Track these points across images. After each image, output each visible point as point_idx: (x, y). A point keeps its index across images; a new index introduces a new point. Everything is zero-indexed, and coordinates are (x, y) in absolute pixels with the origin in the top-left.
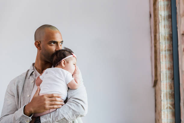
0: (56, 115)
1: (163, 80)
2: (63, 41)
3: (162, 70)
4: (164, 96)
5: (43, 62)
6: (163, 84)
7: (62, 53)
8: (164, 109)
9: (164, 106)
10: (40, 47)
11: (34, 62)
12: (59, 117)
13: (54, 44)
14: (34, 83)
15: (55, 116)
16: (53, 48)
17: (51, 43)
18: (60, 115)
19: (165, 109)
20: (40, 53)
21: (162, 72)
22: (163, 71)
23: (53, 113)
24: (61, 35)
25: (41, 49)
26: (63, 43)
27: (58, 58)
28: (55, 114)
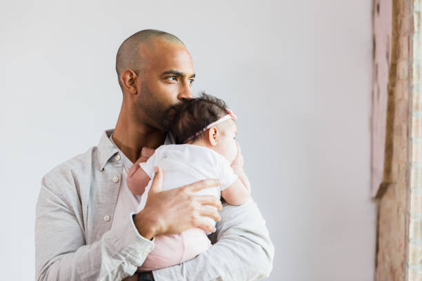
0: (198, 270)
1: (415, 188)
2: (194, 76)
3: (413, 159)
4: (416, 229)
5: (141, 130)
6: (416, 199)
7: (206, 107)
8: (414, 264)
9: (414, 255)
10: (135, 87)
11: (113, 127)
12: (207, 275)
13: (175, 81)
14: (119, 183)
15: (194, 270)
16: (171, 92)
17: (166, 78)
18: (210, 271)
19: (416, 264)
20: (135, 104)
21: (413, 164)
22: (416, 162)
23: (189, 263)
24: (191, 58)
25: (137, 93)
26: (195, 79)
27: (195, 119)
28: (196, 267)
